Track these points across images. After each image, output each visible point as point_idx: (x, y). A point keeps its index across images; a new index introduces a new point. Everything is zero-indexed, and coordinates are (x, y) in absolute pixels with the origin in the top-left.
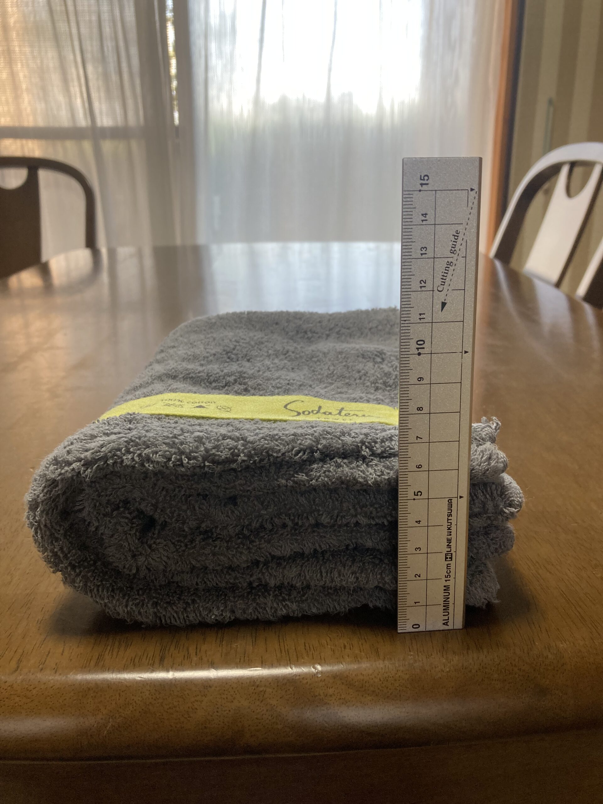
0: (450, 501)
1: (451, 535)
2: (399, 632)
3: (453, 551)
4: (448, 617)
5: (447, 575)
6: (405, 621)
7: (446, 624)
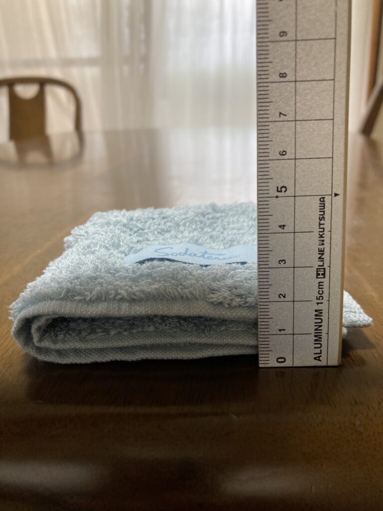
0: (322, 200)
1: (323, 244)
2: (261, 366)
3: (326, 266)
4: (321, 350)
5: (319, 295)
6: (267, 352)
7: (318, 359)
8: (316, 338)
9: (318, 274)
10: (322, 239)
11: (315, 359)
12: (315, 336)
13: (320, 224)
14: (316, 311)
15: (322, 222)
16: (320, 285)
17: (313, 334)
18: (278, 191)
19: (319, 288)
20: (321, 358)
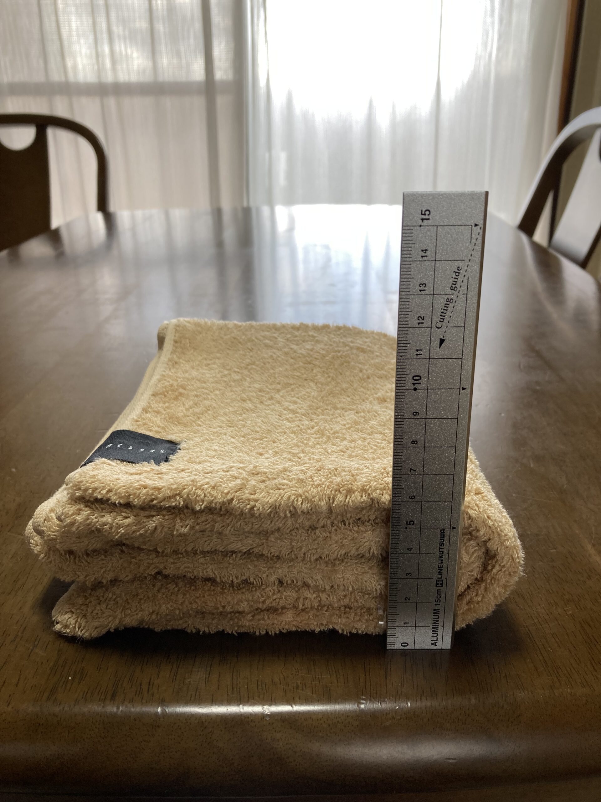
2: (388, 648)
3: (444, 578)
4: (437, 638)
5: (437, 599)
6: (393, 639)
7: (435, 644)
8: (433, 629)
9: (437, 584)
10: (441, 559)
11: (432, 644)
12: (433, 628)
13: (440, 549)
14: (434, 610)
15: (441, 547)
16: (438, 592)
17: (431, 627)
18: (407, 524)
19: (437, 594)
20: (437, 644)
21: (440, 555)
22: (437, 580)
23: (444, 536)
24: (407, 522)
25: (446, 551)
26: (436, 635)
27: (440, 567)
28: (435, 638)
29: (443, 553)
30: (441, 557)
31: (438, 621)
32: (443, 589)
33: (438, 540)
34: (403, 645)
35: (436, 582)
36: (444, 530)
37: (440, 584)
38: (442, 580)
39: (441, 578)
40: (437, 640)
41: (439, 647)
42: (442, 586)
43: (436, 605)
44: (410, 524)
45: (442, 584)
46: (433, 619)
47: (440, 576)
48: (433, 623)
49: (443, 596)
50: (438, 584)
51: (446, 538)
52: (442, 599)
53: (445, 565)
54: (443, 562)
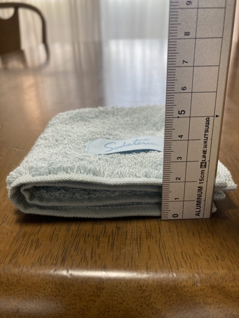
0: (208, 120)
1: (206, 147)
2: (162, 219)
5: (201, 178)
6: (167, 212)
7: (198, 215)
8: (197, 203)
10: (206, 144)
11: (196, 215)
14: (199, 187)
15: (206, 134)
17: (196, 201)
18: (179, 114)
19: (202, 174)
21: (205, 141)
22: (201, 162)
23: (209, 124)
24: (179, 111)
25: (209, 137)
26: (199, 207)
27: (205, 151)
28: (198, 210)
29: (207, 139)
30: (205, 142)
31: (201, 196)
32: (206, 170)
33: (204, 128)
34: (174, 216)
35: (201, 164)
36: (209, 118)
37: (204, 166)
38: (206, 162)
39: (205, 160)
40: (200, 211)
41: (201, 216)
42: (205, 168)
43: (200, 183)
44: (181, 114)
45: (205, 166)
46: (198, 194)
47: (204, 159)
48: (198, 198)
49: (206, 175)
50: (202, 166)
51: (211, 126)
52: (205, 178)
53: (208, 149)
54: (207, 146)
